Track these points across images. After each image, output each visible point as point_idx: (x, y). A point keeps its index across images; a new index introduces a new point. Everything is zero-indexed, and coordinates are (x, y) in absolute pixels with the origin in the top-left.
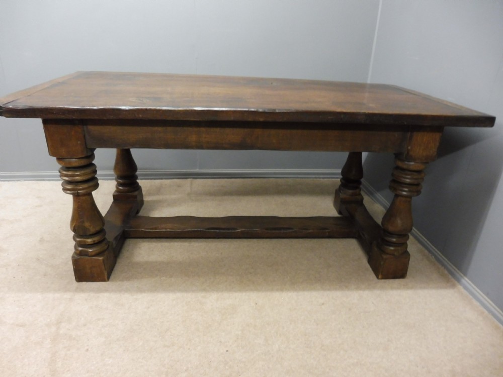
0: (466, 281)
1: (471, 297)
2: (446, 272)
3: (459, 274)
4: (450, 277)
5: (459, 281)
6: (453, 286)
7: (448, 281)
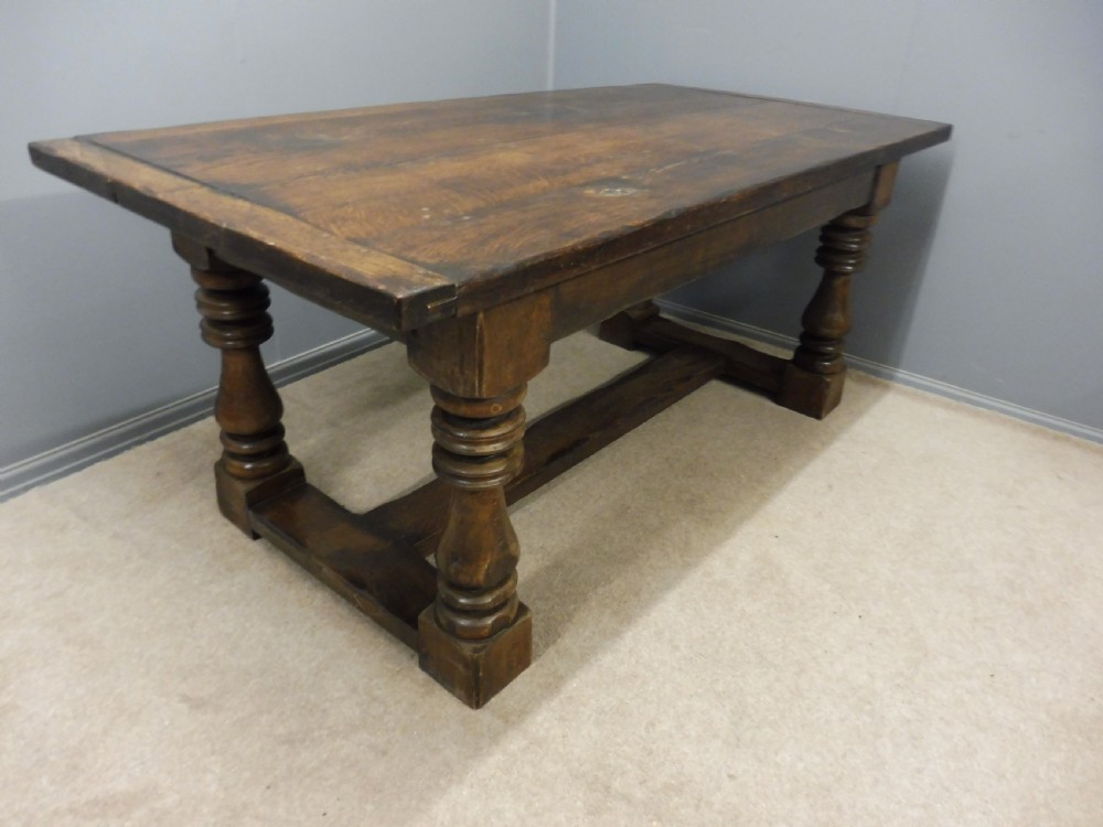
0: (902, 374)
1: (920, 391)
2: (862, 373)
3: (885, 369)
4: (873, 377)
5: (891, 378)
6: (887, 388)
7: (874, 384)
